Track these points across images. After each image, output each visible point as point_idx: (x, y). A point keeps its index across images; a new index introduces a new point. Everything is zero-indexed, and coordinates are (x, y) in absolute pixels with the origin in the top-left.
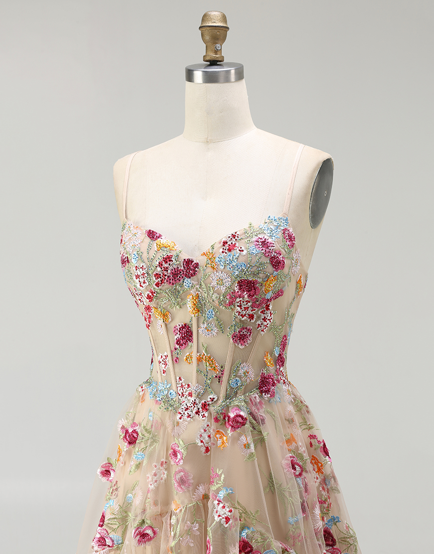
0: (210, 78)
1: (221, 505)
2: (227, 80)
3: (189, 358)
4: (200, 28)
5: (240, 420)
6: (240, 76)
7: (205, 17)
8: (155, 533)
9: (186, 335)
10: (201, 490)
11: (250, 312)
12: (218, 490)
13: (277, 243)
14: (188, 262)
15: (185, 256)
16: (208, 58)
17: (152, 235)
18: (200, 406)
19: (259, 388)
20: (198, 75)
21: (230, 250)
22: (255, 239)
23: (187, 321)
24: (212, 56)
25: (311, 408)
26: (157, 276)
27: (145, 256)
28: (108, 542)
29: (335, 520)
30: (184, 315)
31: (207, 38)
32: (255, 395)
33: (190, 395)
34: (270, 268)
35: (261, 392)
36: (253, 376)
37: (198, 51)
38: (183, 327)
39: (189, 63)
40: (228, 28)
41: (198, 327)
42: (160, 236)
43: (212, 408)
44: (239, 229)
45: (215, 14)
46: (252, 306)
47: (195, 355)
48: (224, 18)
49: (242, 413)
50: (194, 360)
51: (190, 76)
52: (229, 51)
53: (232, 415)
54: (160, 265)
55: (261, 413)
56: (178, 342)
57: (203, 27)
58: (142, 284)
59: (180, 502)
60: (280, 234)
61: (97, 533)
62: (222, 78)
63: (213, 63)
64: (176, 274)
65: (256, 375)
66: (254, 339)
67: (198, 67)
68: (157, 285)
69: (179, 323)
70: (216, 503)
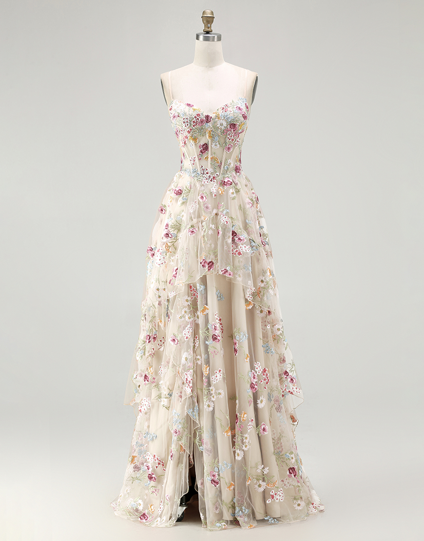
0: (206, 39)
1: (224, 217)
2: (213, 40)
3: (207, 158)
4: (202, 17)
5: (229, 182)
6: (219, 39)
7: (204, 13)
8: (196, 230)
9: (205, 148)
10: (215, 211)
11: (232, 138)
12: (223, 211)
13: (244, 108)
14: (207, 117)
15: (205, 114)
16: (205, 31)
17: (189, 105)
18: (212, 178)
19: (235, 170)
20: (201, 37)
21: (226, 111)
22: (235, 107)
23: (207, 142)
24: (207, 30)
26: (194, 122)
27: (187, 113)
28: (170, 236)
30: (205, 139)
31: (205, 22)
32: (234, 173)
33: (207, 173)
34: (243, 119)
35: (236, 172)
37: (201, 27)
38: (204, 145)
39: (198, 32)
40: (214, 18)
41: (212, 144)
42: (193, 106)
43: (217, 179)
44: (228, 102)
45: (208, 11)
46: (234, 135)
47: (210, 157)
48: (212, 13)
49: (230, 180)
50: (209, 159)
51: (198, 38)
52: (215, 28)
53: (226, 181)
54: (195, 117)
55: (236, 181)
56: (201, 152)
58: (186, 126)
59: (206, 217)
60: (244, 105)
61: (165, 232)
62: (211, 39)
63: (208, 33)
64: (202, 121)
65: (234, 165)
66: (233, 149)
67: (202, 33)
68: (194, 126)
69: (202, 143)
70: (222, 216)
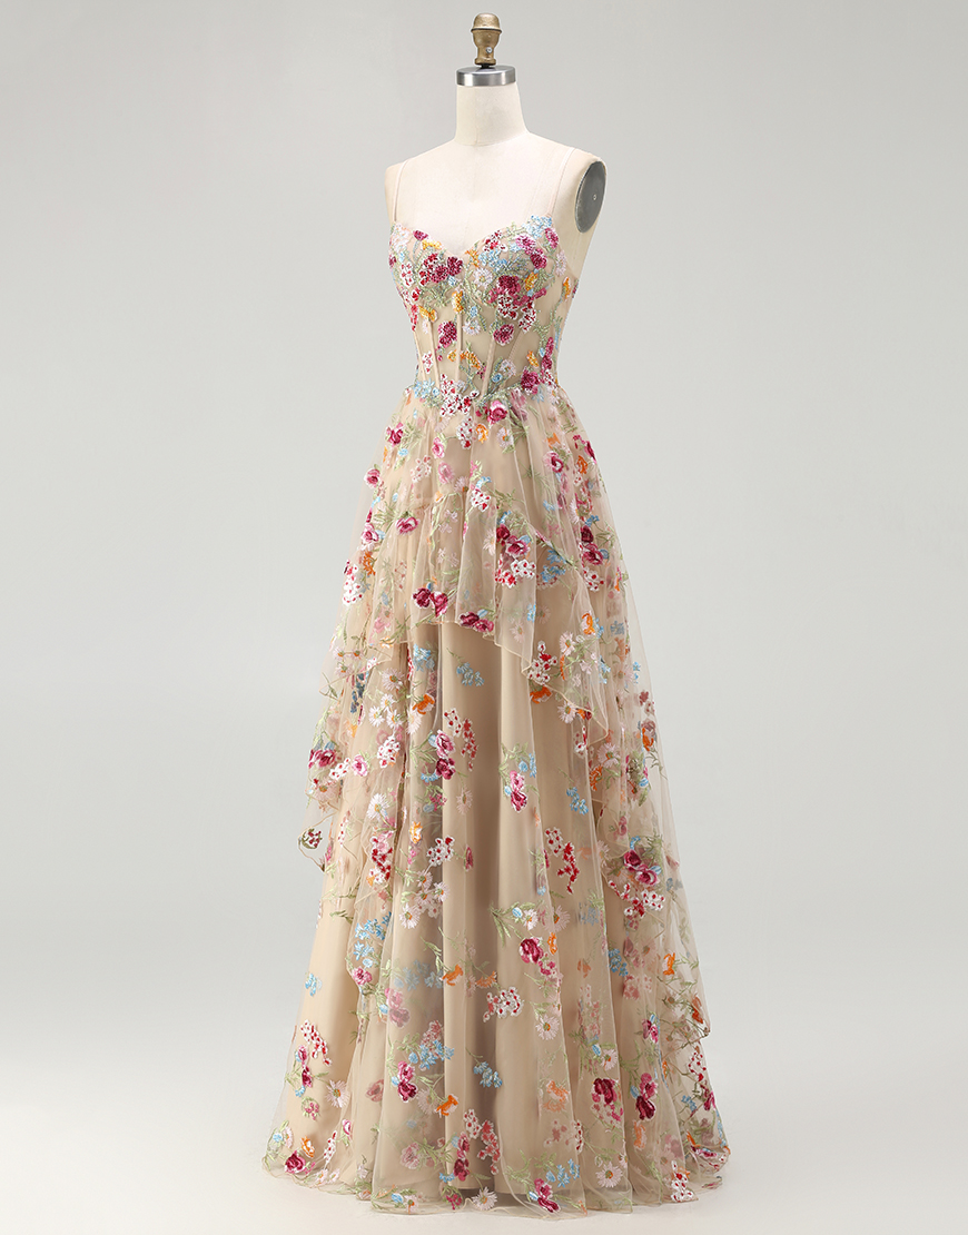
0: (481, 81)
1: (479, 494)
2: (498, 83)
3: (453, 356)
4: (472, 30)
5: (500, 413)
6: (511, 78)
7: (477, 20)
8: (416, 523)
9: (450, 332)
10: (462, 483)
11: (511, 309)
12: (477, 480)
13: (538, 240)
14: (453, 260)
15: (450, 254)
16: (479, 62)
17: (419, 235)
18: (462, 401)
19: (522, 384)
20: (469, 79)
21: (492, 248)
22: (517, 237)
23: (452, 320)
24: (484, 59)
25: (577, 412)
26: (422, 274)
27: (411, 256)
28: (374, 537)
29: (594, 520)
30: (450, 313)
31: (479, 41)
32: (517, 389)
33: (453, 391)
34: (530, 266)
35: (524, 387)
36: (515, 371)
37: (469, 54)
38: (448, 325)
39: (460, 67)
40: (500, 31)
41: (462, 324)
42: (426, 236)
43: (474, 403)
44: (501, 227)
45: (487, 18)
46: (514, 303)
47: (458, 353)
48: (496, 21)
49: (503, 407)
50: (458, 358)
51: (460, 79)
52: (500, 54)
53: (493, 409)
54: (426, 263)
55: (522, 409)
56: (442, 341)
57: (475, 29)
58: (408, 282)
59: (443, 491)
60: (543, 234)
62: (492, 80)
63: (485, 66)
64: (440, 271)
65: (519, 372)
66: (516, 337)
67: (470, 70)
68: (422, 283)
69: (443, 322)
70: (474, 492)
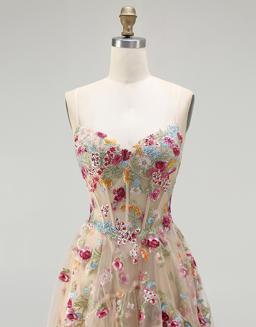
0: (125, 45)
1: (149, 292)
2: (135, 47)
3: (123, 207)
4: (120, 16)
5: (155, 242)
6: (143, 44)
7: (123, 10)
8: (108, 311)
10: (135, 284)
11: (159, 180)
12: (147, 283)
13: (176, 140)
14: (125, 152)
15: (122, 148)
16: (124, 34)
17: (100, 135)
18: (131, 235)
19: (163, 224)
20: (118, 43)
21: (150, 145)
22: (163, 138)
23: (123, 186)
24: (127, 32)
26: (106, 159)
27: (98, 147)
29: (200, 301)
30: (121, 182)
31: (124, 22)
32: (161, 228)
33: (124, 229)
34: (173, 155)
35: (164, 226)
36: (159, 218)
37: (119, 30)
38: (120, 189)
39: (114, 36)
40: (137, 16)
41: (130, 189)
42: (106, 136)
43: (138, 236)
44: (154, 132)
46: (161, 177)
47: (127, 206)
48: (134, 11)
49: (156, 239)
50: (127, 209)
51: (114, 44)
52: (137, 30)
53: (151, 240)
54: (108, 152)
55: (165, 239)
56: (116, 198)
57: (121, 15)
58: (96, 164)
59: (122, 292)
60: (176, 136)
61: (68, 311)
62: (132, 45)
63: (127, 36)
64: (117, 158)
65: (161, 217)
66: (161, 197)
67: (119, 38)
68: (106, 165)
69: (117, 187)
70: (145, 291)
